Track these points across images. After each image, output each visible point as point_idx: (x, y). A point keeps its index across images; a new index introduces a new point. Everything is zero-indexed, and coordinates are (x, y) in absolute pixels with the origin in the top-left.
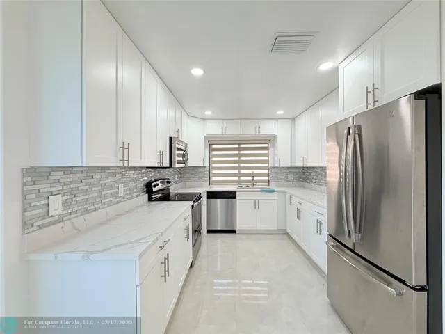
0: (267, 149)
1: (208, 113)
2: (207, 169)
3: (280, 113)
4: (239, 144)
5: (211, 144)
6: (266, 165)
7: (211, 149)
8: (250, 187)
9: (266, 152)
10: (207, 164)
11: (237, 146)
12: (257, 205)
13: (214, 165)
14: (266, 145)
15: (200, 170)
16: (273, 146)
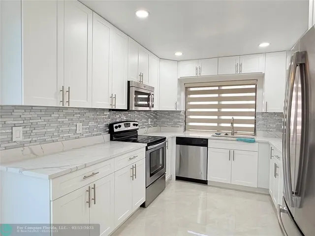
0: (255, 90)
1: (179, 54)
2: (182, 113)
3: (264, 45)
4: (218, 85)
5: (187, 87)
6: (253, 110)
7: (187, 93)
8: (230, 135)
9: (254, 94)
10: (182, 109)
11: (217, 88)
12: (232, 156)
13: (191, 110)
14: (254, 86)
15: (175, 115)
16: (262, 87)
